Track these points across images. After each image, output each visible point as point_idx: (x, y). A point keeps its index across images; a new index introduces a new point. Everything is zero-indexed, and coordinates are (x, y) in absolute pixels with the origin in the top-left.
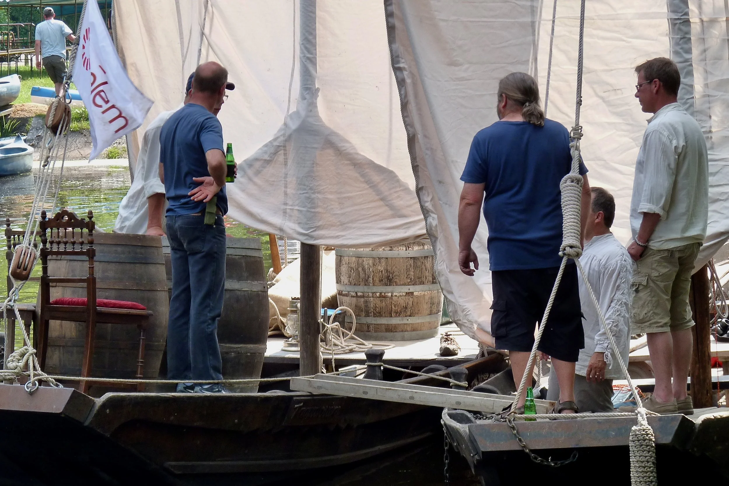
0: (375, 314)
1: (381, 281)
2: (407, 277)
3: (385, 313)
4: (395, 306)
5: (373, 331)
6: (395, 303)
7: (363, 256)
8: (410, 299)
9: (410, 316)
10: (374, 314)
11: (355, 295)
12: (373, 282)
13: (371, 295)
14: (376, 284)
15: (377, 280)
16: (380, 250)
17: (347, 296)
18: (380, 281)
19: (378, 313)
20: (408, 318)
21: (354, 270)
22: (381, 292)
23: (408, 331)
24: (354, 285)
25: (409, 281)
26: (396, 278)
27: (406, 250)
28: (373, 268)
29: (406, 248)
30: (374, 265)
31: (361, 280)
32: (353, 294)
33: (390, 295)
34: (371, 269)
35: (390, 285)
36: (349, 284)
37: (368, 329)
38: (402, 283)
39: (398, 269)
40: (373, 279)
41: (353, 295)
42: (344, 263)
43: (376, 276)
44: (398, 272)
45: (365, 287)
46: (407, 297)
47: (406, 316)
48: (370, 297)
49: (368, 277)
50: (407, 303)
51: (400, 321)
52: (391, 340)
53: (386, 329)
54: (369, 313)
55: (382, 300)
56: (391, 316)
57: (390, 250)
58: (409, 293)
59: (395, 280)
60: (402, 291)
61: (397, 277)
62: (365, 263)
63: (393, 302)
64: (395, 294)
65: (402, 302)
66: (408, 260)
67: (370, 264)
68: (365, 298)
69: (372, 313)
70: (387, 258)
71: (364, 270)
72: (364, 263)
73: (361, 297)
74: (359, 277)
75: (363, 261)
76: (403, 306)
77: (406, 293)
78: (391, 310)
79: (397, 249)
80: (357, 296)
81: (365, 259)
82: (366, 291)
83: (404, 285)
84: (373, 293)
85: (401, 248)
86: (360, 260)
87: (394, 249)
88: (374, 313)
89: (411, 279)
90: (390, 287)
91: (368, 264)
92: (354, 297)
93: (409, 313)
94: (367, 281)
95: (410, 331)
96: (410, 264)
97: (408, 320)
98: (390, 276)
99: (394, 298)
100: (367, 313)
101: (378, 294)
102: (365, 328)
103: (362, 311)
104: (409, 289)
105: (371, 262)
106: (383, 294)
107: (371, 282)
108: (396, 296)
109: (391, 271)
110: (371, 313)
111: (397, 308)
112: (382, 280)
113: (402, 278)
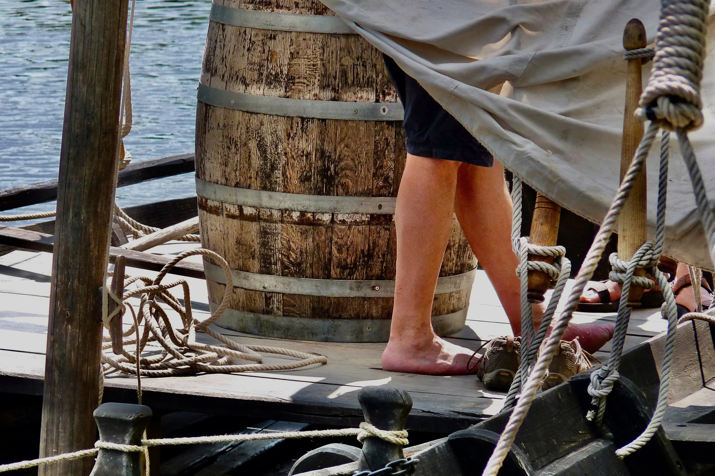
0: (287, 267)
1: (305, 179)
2: (374, 175)
3: (311, 266)
4: (340, 251)
5: (281, 313)
6: (340, 242)
7: (263, 110)
8: (383, 232)
9: (380, 278)
10: (284, 267)
11: (237, 213)
12: (284, 181)
13: (276, 214)
14: (291, 188)
15: (294, 175)
16: (307, 97)
17: (218, 214)
18: (301, 181)
19: (293, 264)
20: (373, 282)
21: (236, 145)
22: (303, 209)
23: (372, 318)
24: (237, 185)
25: (381, 183)
26: (347, 176)
27: (377, 101)
28: (285, 144)
29: (377, 96)
30: (289, 135)
31: (253, 175)
32: (234, 210)
33: (326, 218)
34: (280, 146)
35: (328, 194)
36: (224, 181)
37: (268, 304)
38: (360, 189)
39: (353, 152)
40: (284, 174)
41: (232, 211)
42: (215, 125)
43: (293, 166)
44: (353, 160)
45: (265, 194)
46: (373, 227)
47: (369, 278)
48: (276, 222)
49: (273, 168)
50: (374, 243)
51: (351, 289)
52: (326, 340)
53: (313, 309)
54: (270, 264)
55: (306, 231)
56: (328, 276)
57: (334, 99)
58: (379, 216)
59: (343, 180)
60: (361, 210)
61: (348, 172)
62: (266, 129)
63: (335, 239)
64: (340, 217)
65: (359, 239)
66: (382, 129)
67: (279, 133)
68: (263, 224)
69: (279, 264)
70: (324, 120)
71: (262, 147)
72: (263, 128)
73: (251, 218)
74: (250, 164)
75: (262, 124)
76: (363, 251)
77: (372, 216)
78: (330, 260)
79: (354, 98)
80: (242, 216)
81: (266, 119)
82: (264, 205)
83: (368, 193)
84: (283, 211)
85: (365, 95)
86: (255, 121)
87: (345, 97)
88: (283, 263)
89: (386, 179)
90: (328, 197)
91: (274, 132)
92: (233, 217)
93: (376, 270)
94: (269, 176)
95: (377, 318)
96: (386, 139)
97: (373, 288)
98: (329, 169)
99: (338, 227)
100: (264, 262)
101: (295, 215)
102: (260, 303)
103: (253, 258)
104: (380, 207)
105: (281, 127)
106: (309, 215)
107: (280, 180)
108: (343, 222)
109: (333, 157)
110: (276, 264)
111: (344, 255)
112: (308, 179)
113: (362, 174)
